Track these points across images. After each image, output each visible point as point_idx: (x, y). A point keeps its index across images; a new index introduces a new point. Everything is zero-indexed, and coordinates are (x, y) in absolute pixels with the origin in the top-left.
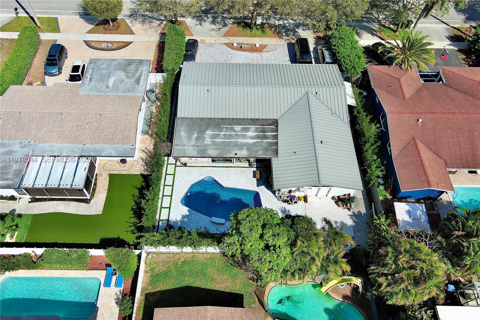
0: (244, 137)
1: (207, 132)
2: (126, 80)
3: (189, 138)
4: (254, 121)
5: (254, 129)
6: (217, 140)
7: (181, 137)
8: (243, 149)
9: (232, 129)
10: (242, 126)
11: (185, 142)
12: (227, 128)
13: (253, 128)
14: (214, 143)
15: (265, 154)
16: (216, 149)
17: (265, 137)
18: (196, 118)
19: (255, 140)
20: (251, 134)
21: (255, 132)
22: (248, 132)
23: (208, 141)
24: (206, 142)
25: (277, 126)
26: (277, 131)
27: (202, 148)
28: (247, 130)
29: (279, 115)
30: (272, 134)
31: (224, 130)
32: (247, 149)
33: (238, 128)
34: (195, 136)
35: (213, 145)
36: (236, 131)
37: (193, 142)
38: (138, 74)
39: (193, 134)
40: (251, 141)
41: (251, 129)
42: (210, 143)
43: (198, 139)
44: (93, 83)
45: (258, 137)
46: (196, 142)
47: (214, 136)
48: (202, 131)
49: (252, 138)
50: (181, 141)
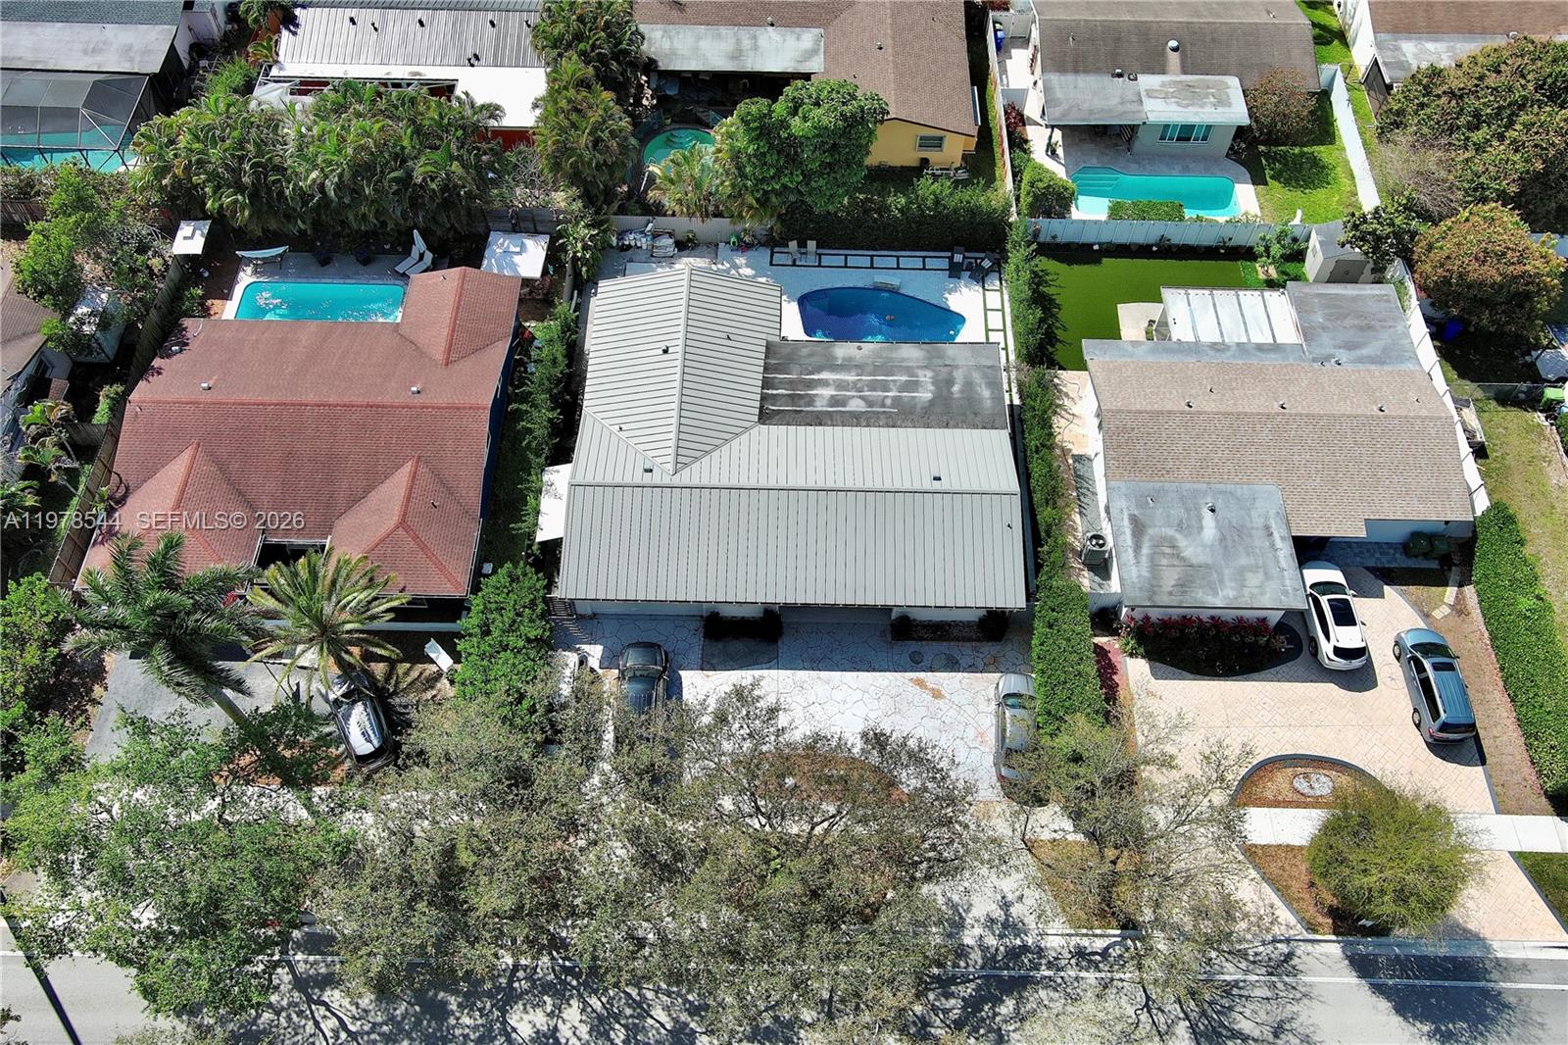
0: (841, 385)
1: (929, 396)
3: (969, 385)
4: (819, 420)
5: (818, 403)
6: (904, 378)
7: (989, 385)
8: (844, 359)
9: (870, 403)
10: (847, 409)
11: (976, 375)
12: (883, 406)
13: (820, 406)
14: (909, 372)
16: (903, 360)
17: (791, 384)
18: (956, 426)
19: (815, 377)
20: (827, 392)
21: (816, 395)
22: (832, 396)
23: (925, 377)
24: (929, 374)
25: (761, 408)
26: (764, 398)
27: (937, 361)
28: (834, 401)
29: (754, 432)
30: (775, 392)
31: (888, 402)
32: (833, 357)
33: (856, 405)
34: (956, 388)
35: (912, 367)
36: (860, 397)
37: (959, 375)
39: (962, 391)
40: (825, 375)
41: (825, 402)
42: (920, 372)
43: (950, 382)
44: (1259, 522)
45: (811, 384)
46: (950, 374)
47: (912, 386)
48: (942, 395)
49: (825, 383)
50: (985, 376)
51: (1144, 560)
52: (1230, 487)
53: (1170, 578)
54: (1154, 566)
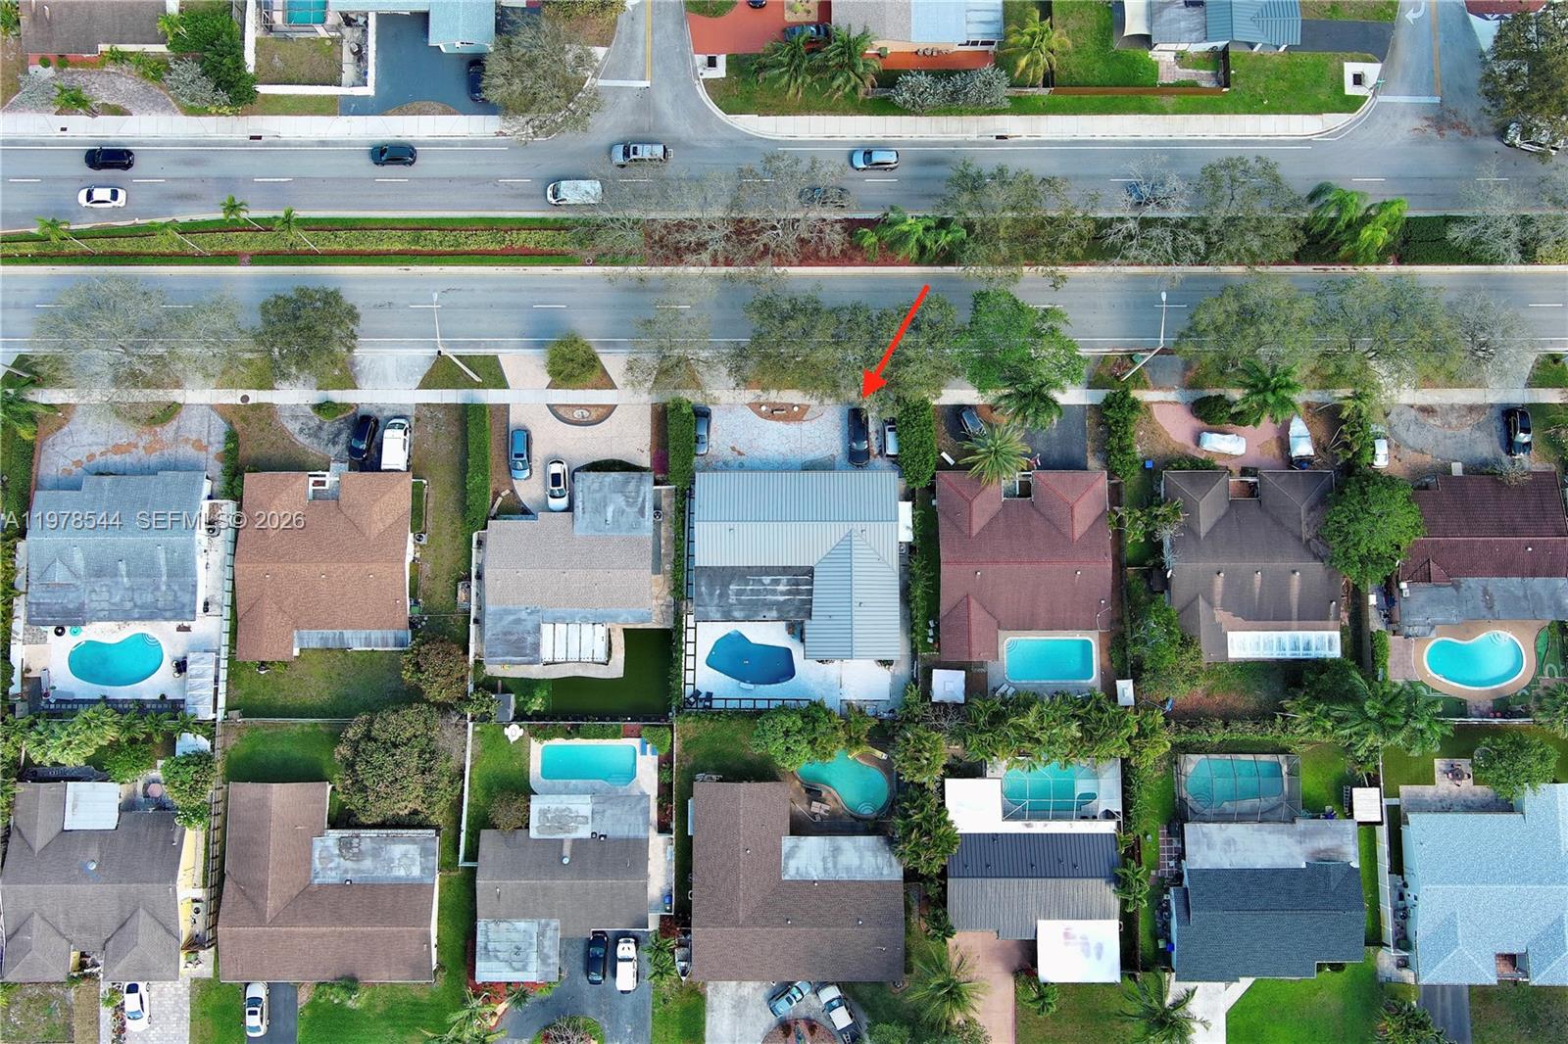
0: (774, 592)
1: (731, 587)
2: (628, 510)
3: (711, 594)
4: (785, 570)
5: (785, 581)
6: (742, 597)
7: (700, 594)
8: (772, 609)
9: (760, 581)
10: (771, 577)
11: (707, 601)
12: (754, 580)
13: (784, 579)
14: (740, 602)
15: (796, 615)
16: (742, 610)
17: (798, 592)
18: (719, 568)
19: (787, 597)
20: (781, 588)
21: (786, 586)
22: (778, 585)
23: (732, 599)
24: (730, 601)
25: (812, 577)
26: (812, 583)
27: (726, 609)
28: (776, 582)
29: (816, 561)
30: (806, 587)
31: (751, 582)
32: (778, 610)
33: (767, 580)
34: (718, 592)
35: (738, 605)
36: (765, 585)
37: (716, 601)
38: (641, 499)
39: (715, 590)
40: (782, 598)
41: (782, 581)
42: (734, 602)
43: (721, 596)
44: (587, 516)
45: (790, 592)
46: (720, 601)
47: (739, 593)
48: (725, 586)
49: (783, 593)
50: (703, 600)
51: (642, 495)
52: (597, 533)
53: (632, 486)
54: (638, 492)
